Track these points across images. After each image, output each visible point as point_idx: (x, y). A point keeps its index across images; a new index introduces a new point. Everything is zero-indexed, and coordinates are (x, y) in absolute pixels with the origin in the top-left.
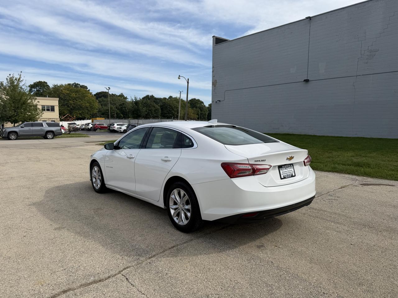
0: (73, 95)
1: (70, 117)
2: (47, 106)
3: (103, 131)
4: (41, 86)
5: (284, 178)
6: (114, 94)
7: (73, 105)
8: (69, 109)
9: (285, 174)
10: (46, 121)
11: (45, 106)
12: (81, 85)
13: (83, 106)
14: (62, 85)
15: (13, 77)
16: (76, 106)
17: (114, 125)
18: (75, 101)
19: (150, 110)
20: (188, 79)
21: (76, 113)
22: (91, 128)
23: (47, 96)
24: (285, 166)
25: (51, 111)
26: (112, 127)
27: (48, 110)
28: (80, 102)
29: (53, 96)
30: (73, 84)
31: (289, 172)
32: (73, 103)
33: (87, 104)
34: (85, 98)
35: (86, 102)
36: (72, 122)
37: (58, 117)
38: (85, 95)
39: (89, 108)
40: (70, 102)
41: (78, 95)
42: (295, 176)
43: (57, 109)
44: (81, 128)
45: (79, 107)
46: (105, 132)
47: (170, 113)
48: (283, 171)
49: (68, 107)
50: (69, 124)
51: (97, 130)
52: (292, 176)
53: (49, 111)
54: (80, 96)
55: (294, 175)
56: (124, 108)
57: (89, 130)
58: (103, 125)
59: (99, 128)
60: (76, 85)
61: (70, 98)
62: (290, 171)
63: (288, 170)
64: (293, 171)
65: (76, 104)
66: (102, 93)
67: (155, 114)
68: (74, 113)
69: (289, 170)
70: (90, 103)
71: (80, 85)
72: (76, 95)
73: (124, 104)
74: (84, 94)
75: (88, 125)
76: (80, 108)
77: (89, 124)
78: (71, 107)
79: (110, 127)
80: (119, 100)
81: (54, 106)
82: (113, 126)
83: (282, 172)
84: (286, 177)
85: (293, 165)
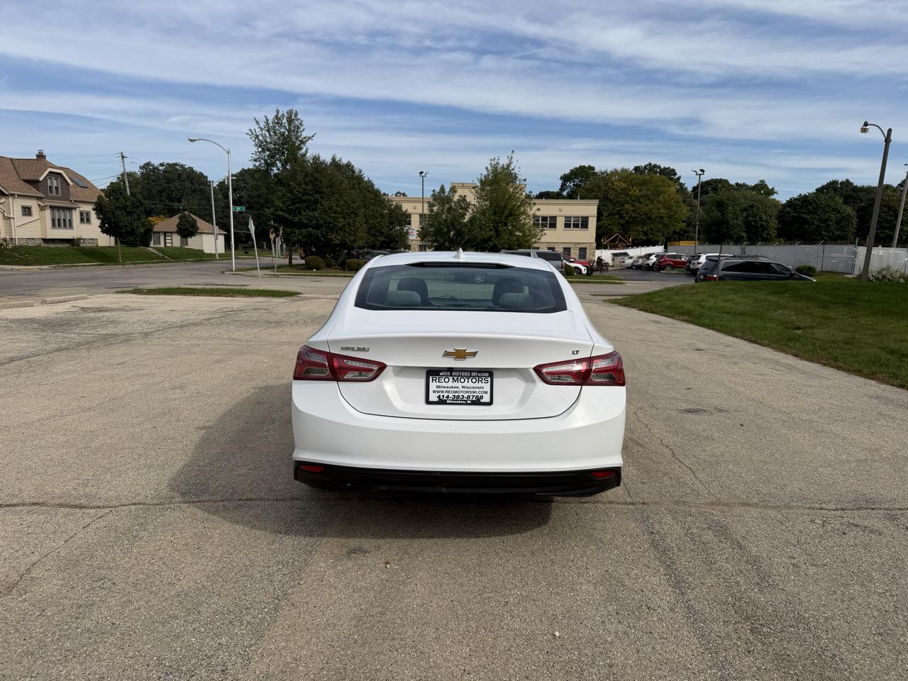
0: (636, 191)
1: (621, 240)
2: (574, 217)
3: (675, 272)
4: (582, 177)
5: (441, 402)
6: (741, 182)
7: (632, 213)
8: (622, 221)
9: (447, 392)
10: (538, 248)
11: (570, 217)
12: (662, 167)
13: (653, 214)
14: (615, 170)
15: (498, 164)
16: (637, 216)
17: (698, 259)
18: (637, 204)
19: (825, 221)
20: (890, 131)
21: (636, 230)
22: (654, 263)
23: (579, 197)
24: (455, 373)
25: (581, 227)
26: (694, 264)
27: (576, 226)
28: (647, 205)
29: (595, 196)
30: (645, 166)
31: (466, 390)
32: (632, 208)
33: (662, 211)
34: (659, 196)
35: (661, 206)
36: (622, 251)
37: (593, 240)
38: (659, 189)
39: (665, 220)
40: (627, 206)
41: (645, 190)
42: (490, 403)
43: (593, 223)
44: (636, 264)
45: (644, 216)
46: (679, 274)
47: (886, 228)
48: (444, 384)
49: (621, 217)
50: (614, 255)
51: (663, 269)
52: (476, 403)
53: (578, 227)
54: (649, 192)
56: (753, 216)
57: (649, 268)
58: (680, 257)
59: (670, 264)
60: (652, 168)
61: (628, 199)
62: (473, 388)
63: (466, 384)
64: (488, 389)
65: (638, 212)
66: (712, 183)
67: (837, 230)
68: (633, 231)
69: (470, 384)
70: (670, 208)
71: (659, 167)
72: (640, 190)
73: (752, 207)
74: (659, 187)
75: (648, 259)
76: (647, 219)
77: (650, 255)
78: (627, 218)
79: (690, 263)
80: (746, 198)
81: (587, 218)
82: (696, 262)
83: (438, 387)
84: (448, 402)
85: (490, 373)
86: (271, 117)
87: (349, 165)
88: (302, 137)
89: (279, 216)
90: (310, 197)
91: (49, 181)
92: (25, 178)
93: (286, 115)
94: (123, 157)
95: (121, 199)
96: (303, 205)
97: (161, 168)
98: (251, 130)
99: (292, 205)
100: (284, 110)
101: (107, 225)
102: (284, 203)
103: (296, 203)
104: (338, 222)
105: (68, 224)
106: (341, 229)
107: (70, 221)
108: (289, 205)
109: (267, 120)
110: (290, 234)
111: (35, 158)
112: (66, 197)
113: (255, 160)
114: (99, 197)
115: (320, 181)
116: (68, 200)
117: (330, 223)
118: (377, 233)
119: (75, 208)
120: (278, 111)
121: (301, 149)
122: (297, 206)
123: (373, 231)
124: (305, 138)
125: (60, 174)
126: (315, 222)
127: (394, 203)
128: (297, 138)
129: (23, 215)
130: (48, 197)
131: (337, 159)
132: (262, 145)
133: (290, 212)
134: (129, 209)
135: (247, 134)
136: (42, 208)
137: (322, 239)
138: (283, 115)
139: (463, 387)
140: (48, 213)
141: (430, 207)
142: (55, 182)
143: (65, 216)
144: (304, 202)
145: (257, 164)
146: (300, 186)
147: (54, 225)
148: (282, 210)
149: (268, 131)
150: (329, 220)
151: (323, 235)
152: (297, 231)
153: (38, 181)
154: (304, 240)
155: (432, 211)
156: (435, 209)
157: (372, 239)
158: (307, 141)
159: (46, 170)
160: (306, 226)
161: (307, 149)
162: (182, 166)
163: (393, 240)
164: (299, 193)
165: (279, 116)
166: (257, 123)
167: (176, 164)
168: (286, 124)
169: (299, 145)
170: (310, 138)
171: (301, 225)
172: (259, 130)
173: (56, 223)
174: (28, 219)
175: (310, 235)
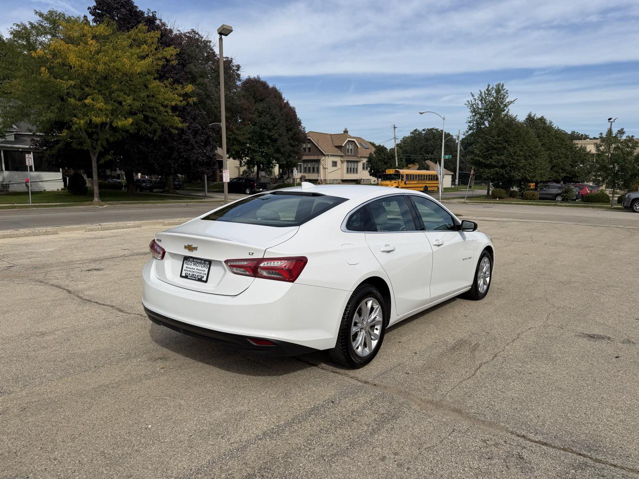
5: (186, 277)
9: (190, 271)
24: (195, 260)
31: (198, 271)
42: (206, 282)
48: (189, 266)
52: (200, 280)
55: (204, 279)
62: (201, 271)
63: (198, 268)
64: (206, 272)
69: (200, 268)
83: (187, 267)
84: (189, 277)
85: (210, 263)
86: (484, 90)
87: (542, 119)
88: (506, 102)
89: (476, 160)
90: (500, 146)
91: (348, 146)
92: (336, 145)
93: (495, 87)
94: (395, 128)
95: (383, 155)
96: (494, 151)
97: (423, 132)
98: (468, 101)
99: (487, 151)
100: (493, 85)
101: (373, 171)
102: (480, 151)
103: (489, 150)
104: (520, 163)
105: (355, 171)
106: (522, 168)
107: (357, 169)
108: (484, 152)
109: (481, 93)
110: (482, 173)
111: (343, 133)
112: (356, 155)
113: (470, 122)
114: (371, 154)
115: (509, 133)
116: (357, 156)
117: (513, 163)
118: (560, 171)
119: (360, 161)
120: (489, 86)
121: (504, 111)
122: (489, 152)
123: (555, 169)
124: (508, 103)
125: (354, 141)
126: (501, 163)
127: (579, 146)
128: (502, 103)
129: (333, 166)
130: (346, 156)
131: (532, 115)
132: (475, 111)
133: (485, 157)
134: (386, 161)
135: (466, 104)
136: (342, 162)
137: (507, 176)
138: (493, 88)
139: (197, 269)
140: (345, 164)
141: (597, 148)
142: (351, 146)
143: (354, 166)
144: (495, 149)
145: (471, 124)
146: (493, 137)
147: (348, 172)
148: (478, 156)
149: (481, 100)
150: (512, 161)
151: (506, 173)
152: (487, 171)
153: (342, 146)
154: (492, 177)
155: (598, 150)
156: (602, 148)
157: (555, 174)
158: (509, 104)
159: (346, 139)
160: (494, 167)
161: (509, 110)
162: (437, 130)
163: (575, 176)
164: (493, 143)
165: (489, 89)
166: (473, 96)
167: (433, 129)
168: (495, 95)
169: (504, 107)
170: (511, 102)
171: (490, 166)
172: (474, 100)
173: (349, 171)
174: (335, 168)
175: (497, 173)
